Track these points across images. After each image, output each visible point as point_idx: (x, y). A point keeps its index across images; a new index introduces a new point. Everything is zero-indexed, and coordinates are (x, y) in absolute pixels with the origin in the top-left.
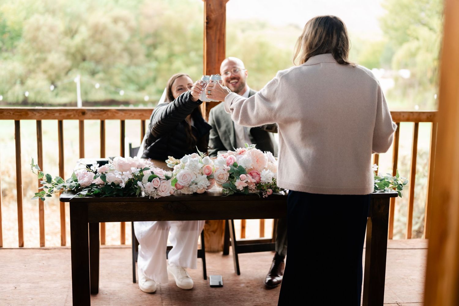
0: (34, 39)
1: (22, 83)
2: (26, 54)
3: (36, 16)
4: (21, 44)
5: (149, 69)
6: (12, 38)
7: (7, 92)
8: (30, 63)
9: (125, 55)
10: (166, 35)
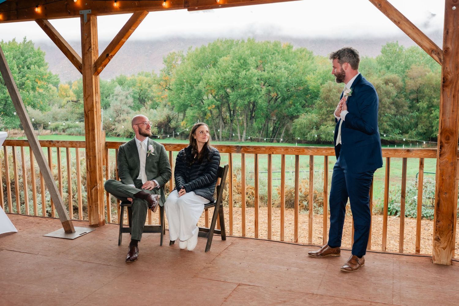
0: (327, 98)
1: (317, 128)
2: (321, 108)
3: (329, 81)
4: (318, 102)
5: (412, 117)
6: (312, 98)
7: (307, 135)
8: (323, 114)
9: (393, 107)
10: (427, 91)
